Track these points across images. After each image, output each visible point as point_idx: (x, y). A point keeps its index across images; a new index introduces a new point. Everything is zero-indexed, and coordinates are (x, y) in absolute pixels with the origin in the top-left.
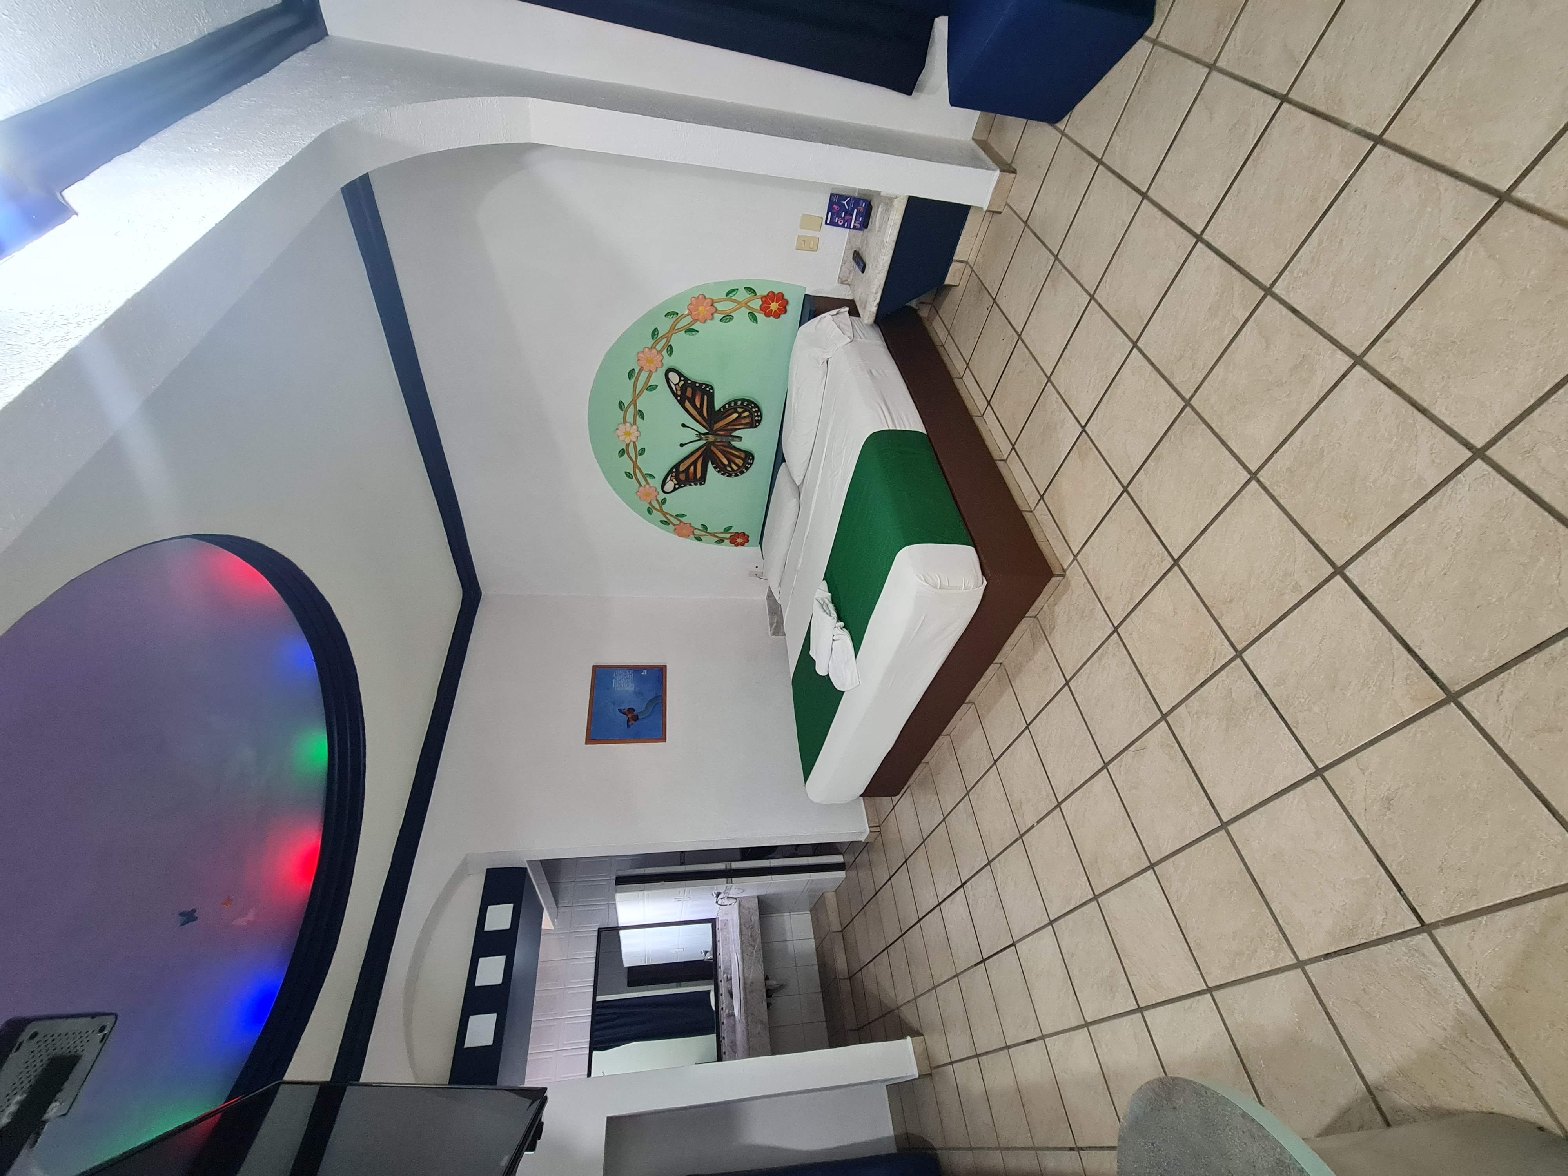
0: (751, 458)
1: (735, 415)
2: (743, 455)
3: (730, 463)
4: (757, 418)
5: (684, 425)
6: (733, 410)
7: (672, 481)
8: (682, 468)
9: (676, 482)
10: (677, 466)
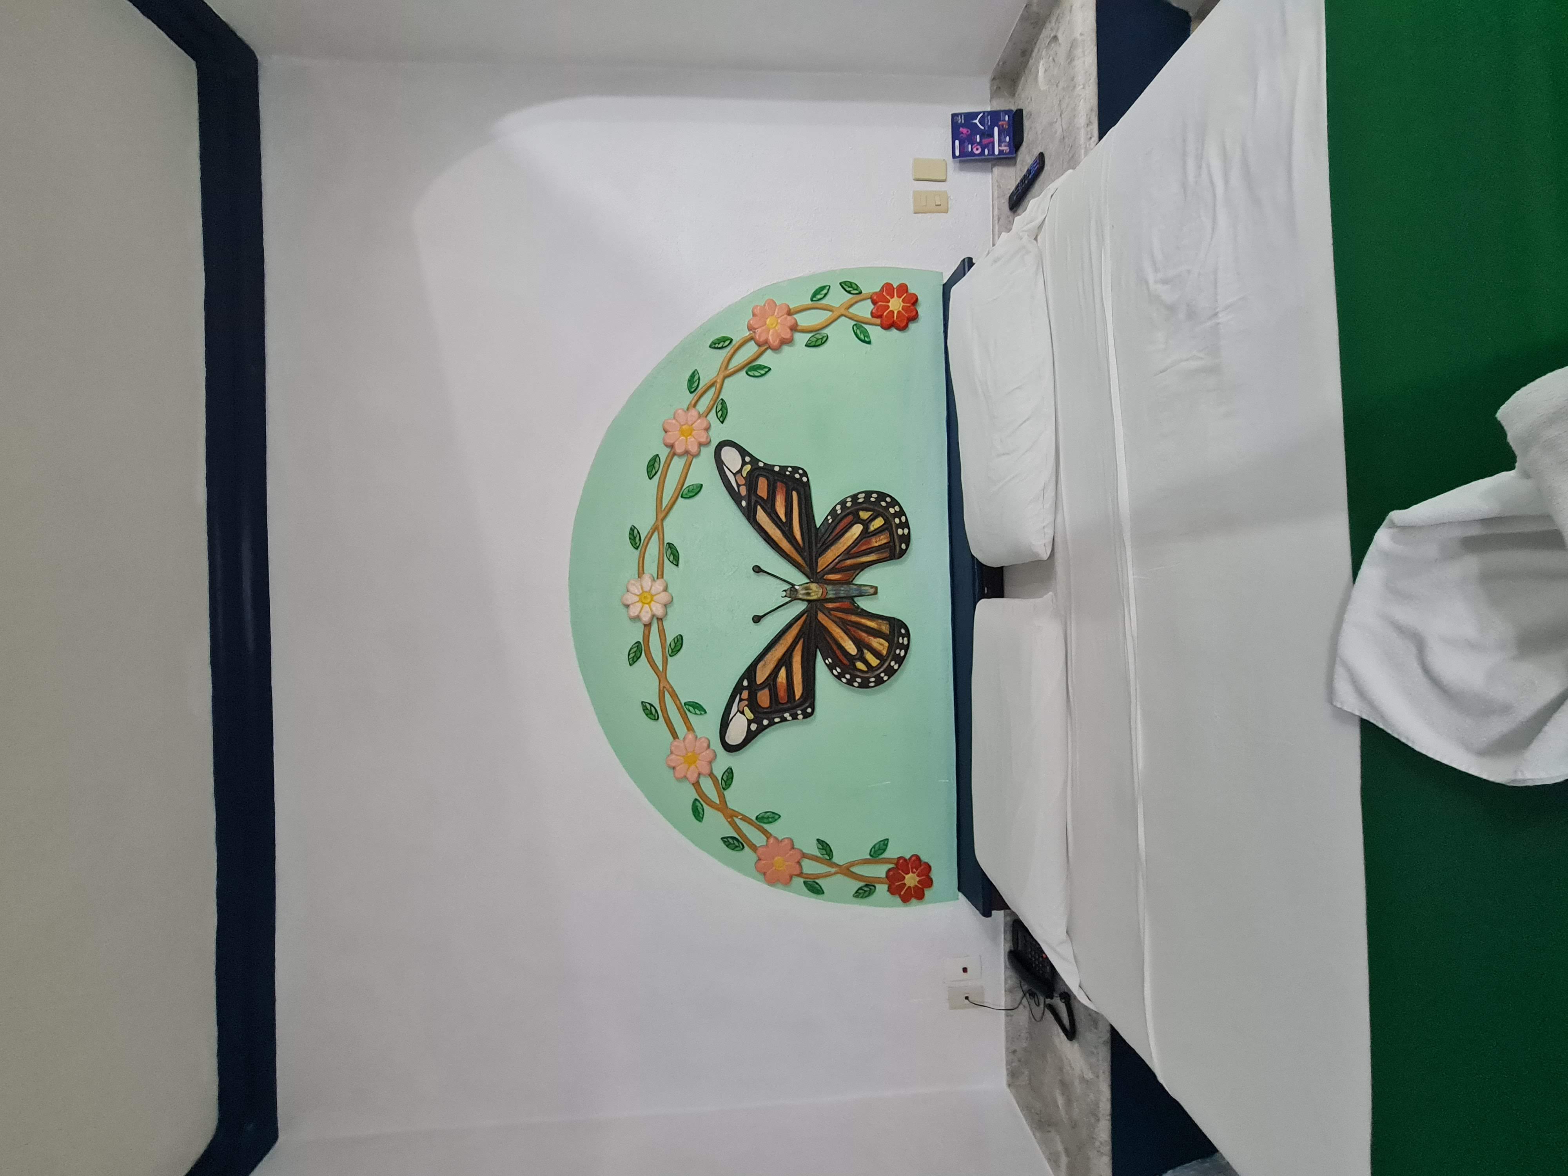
0: (903, 631)
1: (857, 529)
2: (885, 628)
3: (860, 650)
4: (900, 532)
5: (757, 570)
6: (850, 517)
7: (743, 713)
8: (761, 676)
9: (751, 716)
10: (750, 672)
